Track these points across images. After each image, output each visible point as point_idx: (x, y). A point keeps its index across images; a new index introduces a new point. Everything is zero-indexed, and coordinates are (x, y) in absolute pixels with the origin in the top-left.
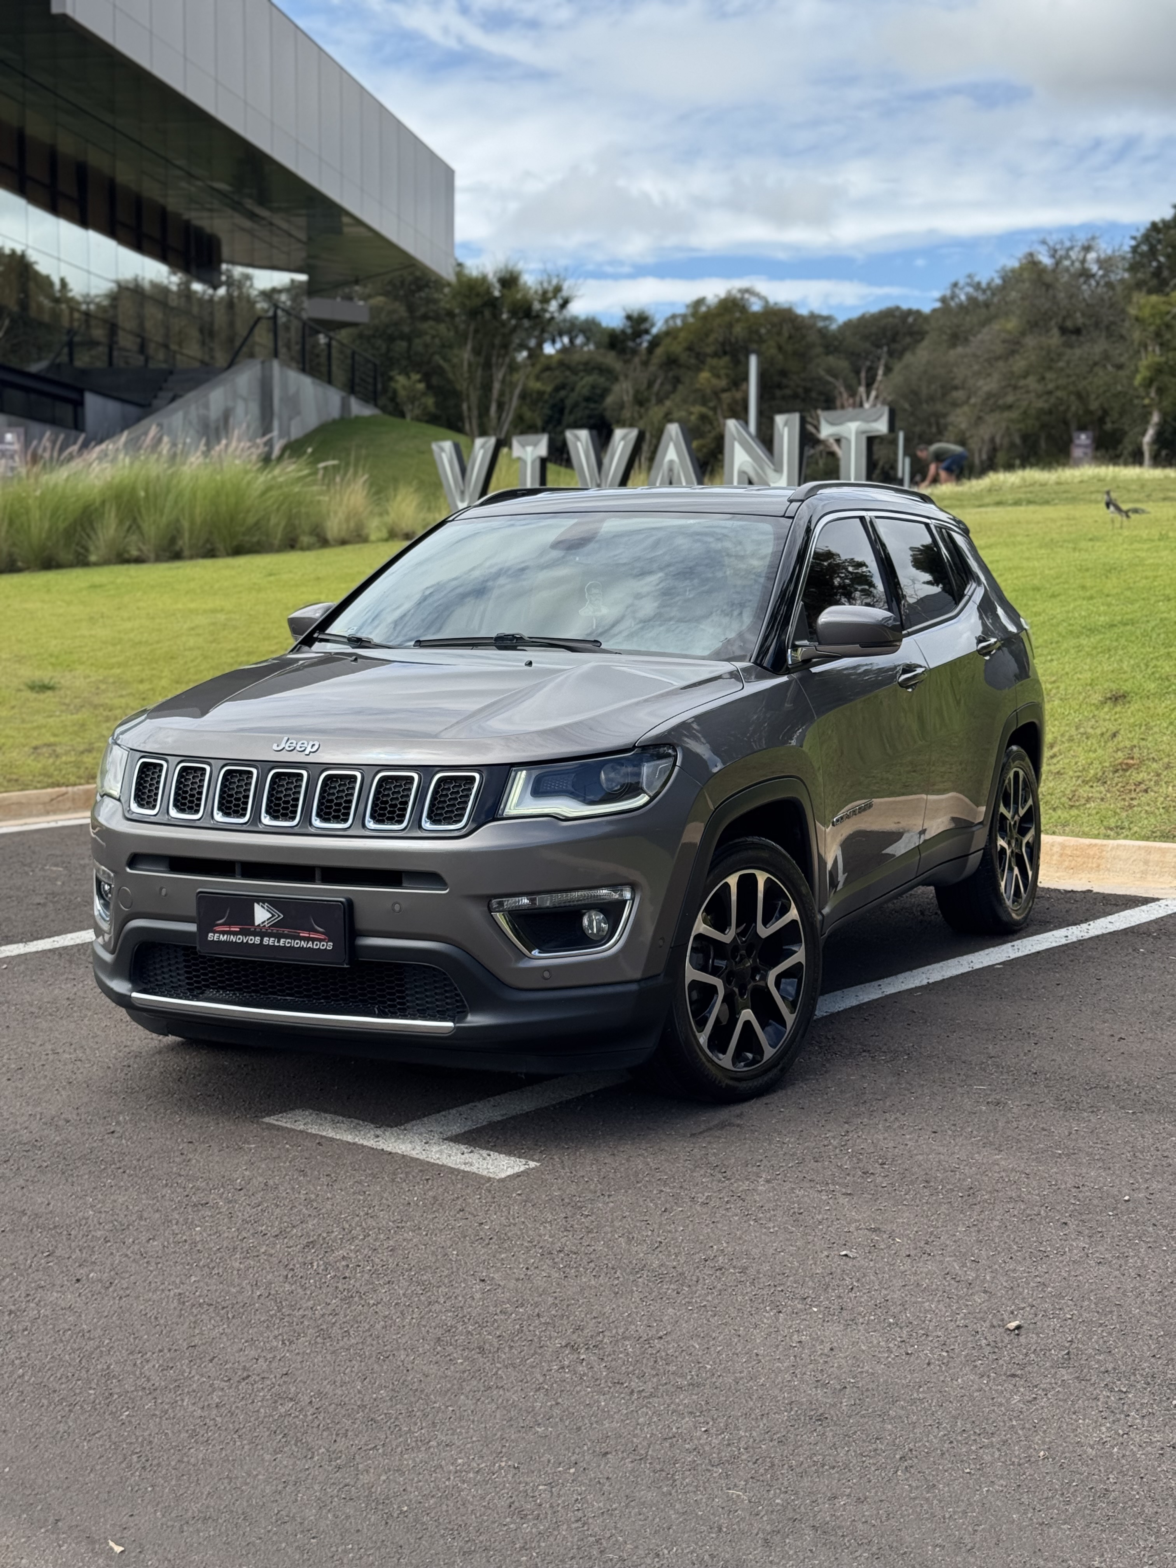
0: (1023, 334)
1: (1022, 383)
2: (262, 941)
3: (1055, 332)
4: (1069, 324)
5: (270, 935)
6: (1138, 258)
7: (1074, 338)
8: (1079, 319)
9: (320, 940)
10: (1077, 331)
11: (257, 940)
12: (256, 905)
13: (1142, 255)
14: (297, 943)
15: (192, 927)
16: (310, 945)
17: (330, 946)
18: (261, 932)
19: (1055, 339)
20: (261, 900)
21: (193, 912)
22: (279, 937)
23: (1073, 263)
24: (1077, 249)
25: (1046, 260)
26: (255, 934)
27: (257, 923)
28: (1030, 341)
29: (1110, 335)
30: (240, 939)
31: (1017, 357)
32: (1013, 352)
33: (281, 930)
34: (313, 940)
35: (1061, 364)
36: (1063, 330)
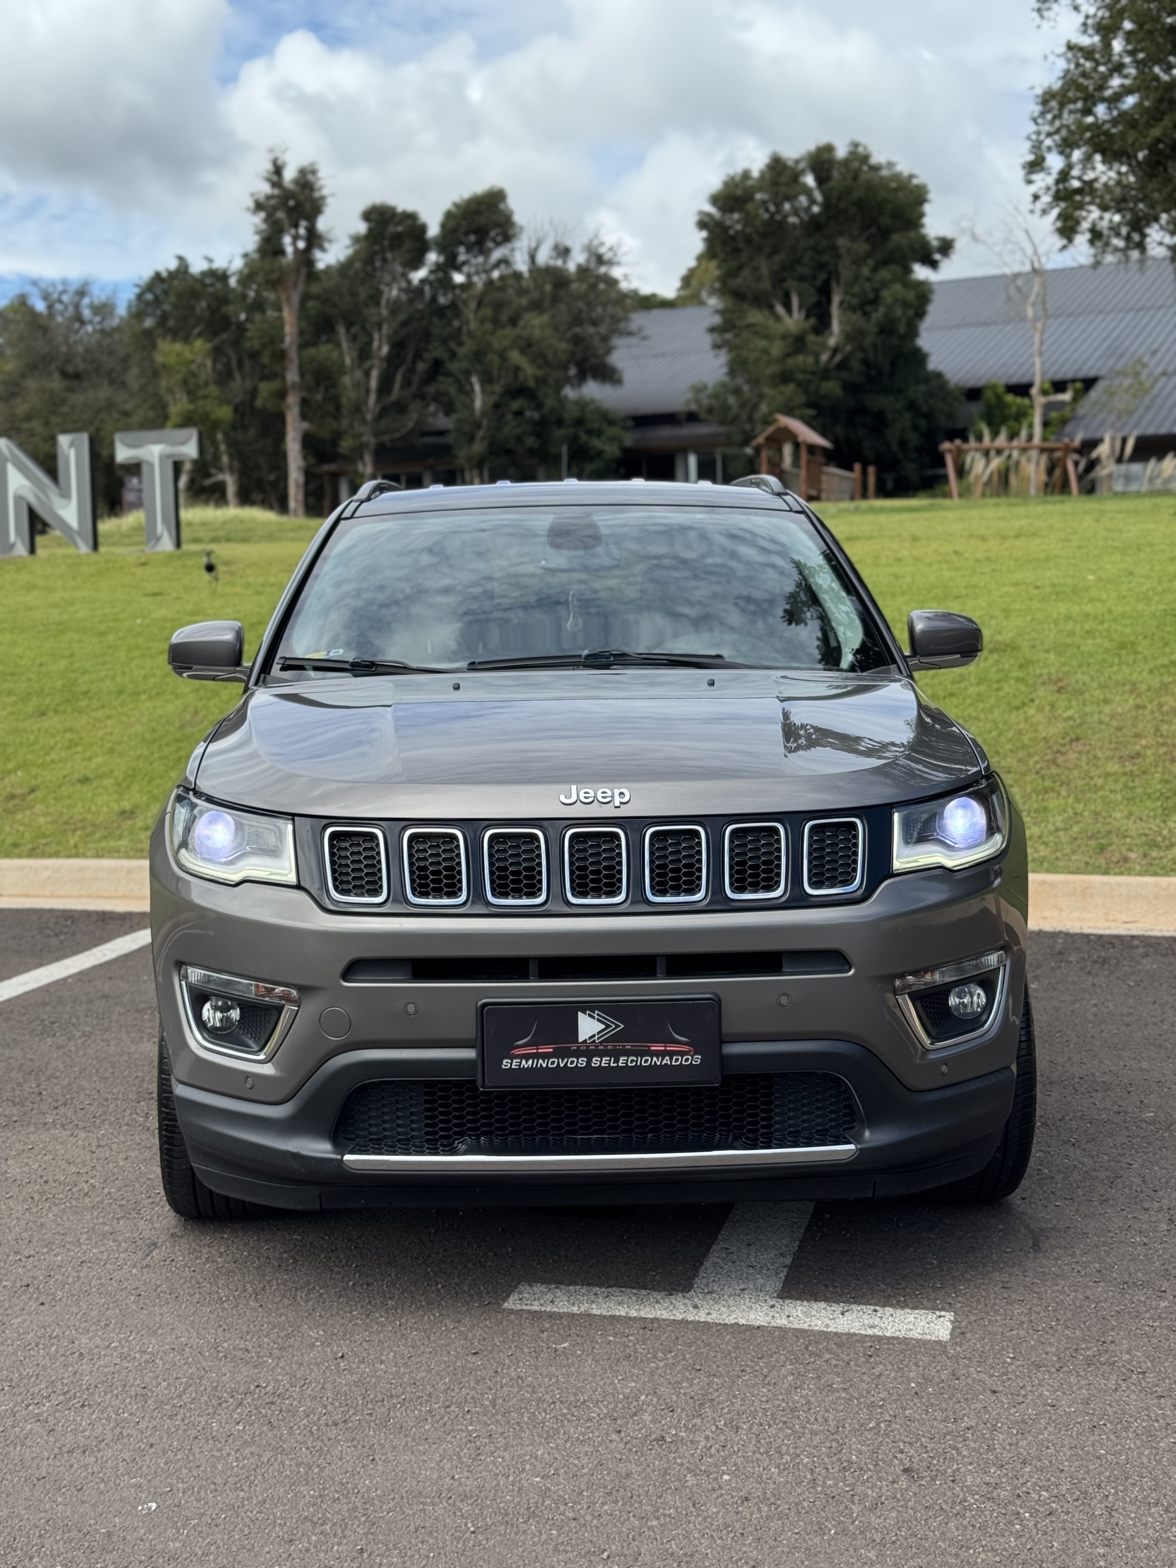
0: (23, 376)
1: (26, 426)
2: (589, 1062)
3: (56, 376)
4: (70, 369)
5: (601, 1054)
6: (142, 306)
7: (75, 383)
8: (81, 366)
9: (682, 1054)
10: (77, 376)
11: (582, 1062)
12: (580, 1014)
13: (147, 304)
14: (645, 1061)
15: (470, 1054)
16: (667, 1060)
17: (697, 1060)
18: (589, 1050)
19: (56, 383)
20: (588, 1007)
21: (470, 1031)
22: (616, 1055)
23: (66, 307)
24: (70, 294)
25: (40, 306)
26: (578, 1054)
27: (581, 1039)
28: (31, 384)
29: (112, 382)
30: (553, 1063)
31: (19, 400)
32: (14, 395)
33: (619, 1046)
34: (671, 1054)
35: (65, 409)
36: (64, 374)
